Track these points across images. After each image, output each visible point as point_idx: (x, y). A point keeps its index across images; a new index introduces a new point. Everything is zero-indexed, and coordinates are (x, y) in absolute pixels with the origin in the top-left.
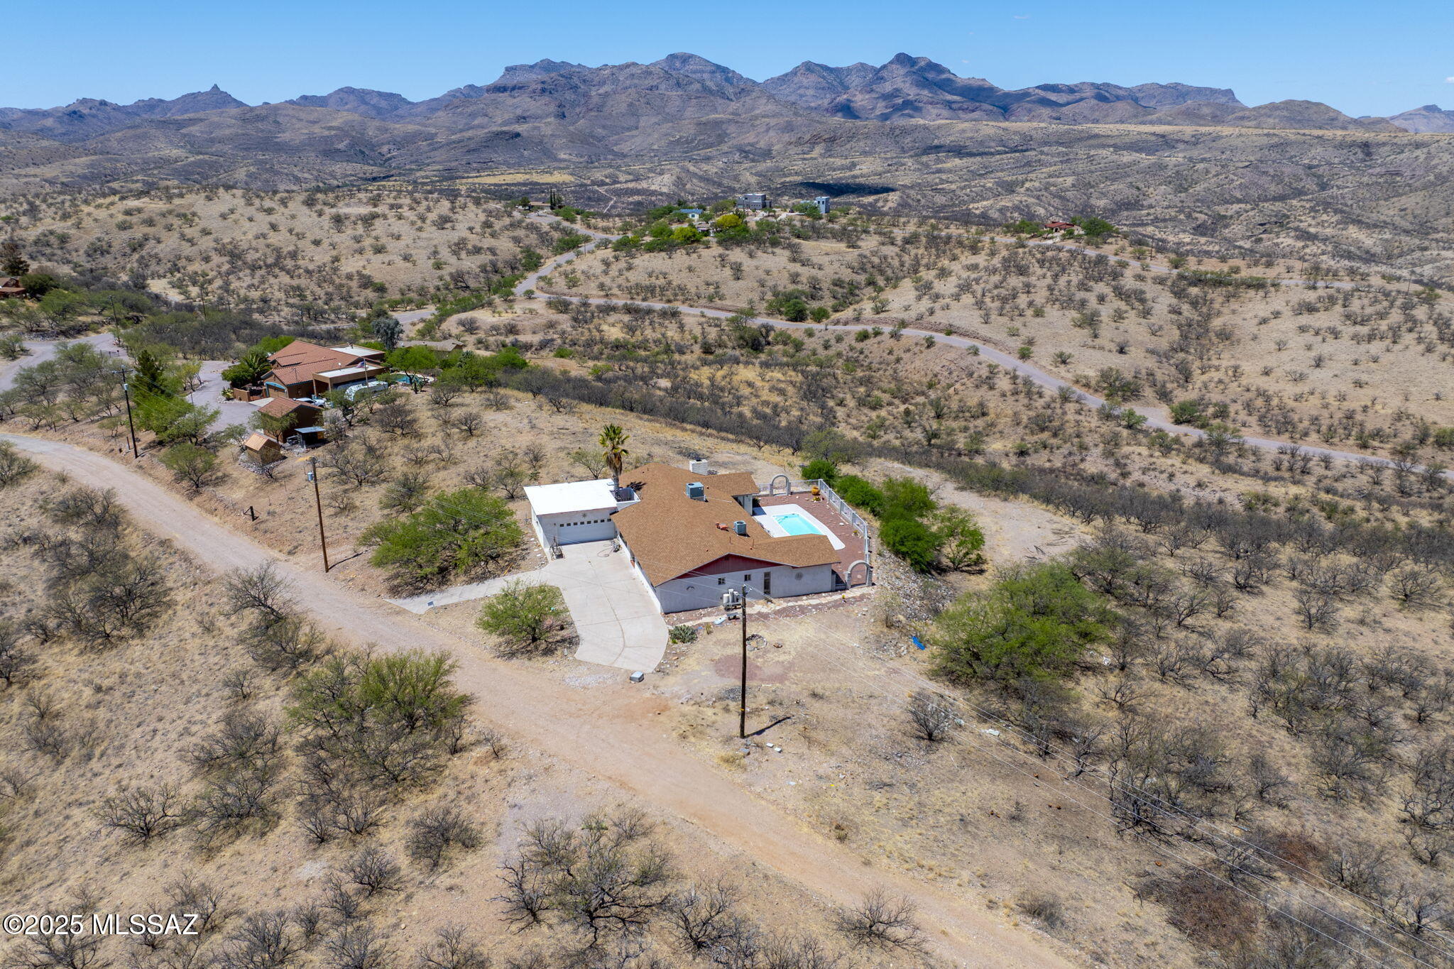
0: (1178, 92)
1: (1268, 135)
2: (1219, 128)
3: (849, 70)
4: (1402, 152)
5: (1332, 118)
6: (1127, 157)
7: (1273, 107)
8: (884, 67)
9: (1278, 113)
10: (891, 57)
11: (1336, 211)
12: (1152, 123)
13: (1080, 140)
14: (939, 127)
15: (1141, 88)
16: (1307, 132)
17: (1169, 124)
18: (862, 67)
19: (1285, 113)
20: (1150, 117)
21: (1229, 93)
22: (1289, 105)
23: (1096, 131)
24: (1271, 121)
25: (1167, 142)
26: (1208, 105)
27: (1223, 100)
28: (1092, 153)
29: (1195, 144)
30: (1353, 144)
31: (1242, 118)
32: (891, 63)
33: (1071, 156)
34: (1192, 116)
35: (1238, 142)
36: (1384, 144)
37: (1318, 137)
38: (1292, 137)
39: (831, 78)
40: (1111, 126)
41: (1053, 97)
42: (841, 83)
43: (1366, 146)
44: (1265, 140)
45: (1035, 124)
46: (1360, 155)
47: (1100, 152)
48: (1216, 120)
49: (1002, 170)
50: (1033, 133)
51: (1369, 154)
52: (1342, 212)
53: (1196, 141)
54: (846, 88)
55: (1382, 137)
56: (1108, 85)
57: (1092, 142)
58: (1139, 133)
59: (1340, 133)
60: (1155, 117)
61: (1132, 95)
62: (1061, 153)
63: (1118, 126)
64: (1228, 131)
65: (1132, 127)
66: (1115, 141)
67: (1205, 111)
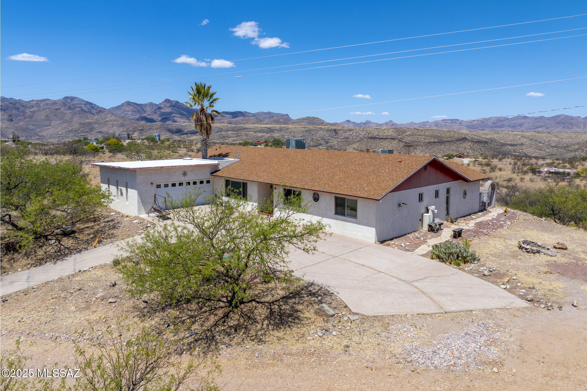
0: (270, 115)
1: (304, 127)
2: (288, 125)
3: (146, 105)
4: (346, 132)
5: (322, 123)
7: (304, 119)
8: (160, 104)
9: (305, 121)
10: (163, 100)
12: (264, 124)
13: (241, 129)
14: (186, 125)
15: (258, 113)
16: (316, 126)
17: (270, 124)
18: (151, 104)
19: (308, 121)
20: (263, 122)
21: (287, 115)
22: (308, 118)
23: (246, 127)
24: (303, 123)
25: (271, 130)
26: (282, 118)
27: (286, 117)
28: (247, 133)
29: (281, 131)
30: (331, 130)
31: (294, 123)
32: (163, 102)
33: (240, 134)
34: (277, 122)
35: (295, 130)
36: (340, 130)
37: (320, 128)
38: (312, 128)
39: (138, 108)
40: (251, 125)
41: (227, 116)
42: (143, 110)
43: (335, 130)
44: (304, 129)
45: (223, 124)
46: (334, 134)
47: (249, 133)
48: (285, 123)
50: (223, 127)
51: (336, 133)
53: (281, 130)
54: (145, 112)
55: (339, 128)
56: (246, 112)
57: (245, 130)
58: (261, 127)
59: (326, 127)
60: (265, 122)
61: (254, 115)
62: (235, 133)
63: (253, 125)
64: (290, 126)
65: (258, 125)
66: (254, 130)
67: (281, 120)
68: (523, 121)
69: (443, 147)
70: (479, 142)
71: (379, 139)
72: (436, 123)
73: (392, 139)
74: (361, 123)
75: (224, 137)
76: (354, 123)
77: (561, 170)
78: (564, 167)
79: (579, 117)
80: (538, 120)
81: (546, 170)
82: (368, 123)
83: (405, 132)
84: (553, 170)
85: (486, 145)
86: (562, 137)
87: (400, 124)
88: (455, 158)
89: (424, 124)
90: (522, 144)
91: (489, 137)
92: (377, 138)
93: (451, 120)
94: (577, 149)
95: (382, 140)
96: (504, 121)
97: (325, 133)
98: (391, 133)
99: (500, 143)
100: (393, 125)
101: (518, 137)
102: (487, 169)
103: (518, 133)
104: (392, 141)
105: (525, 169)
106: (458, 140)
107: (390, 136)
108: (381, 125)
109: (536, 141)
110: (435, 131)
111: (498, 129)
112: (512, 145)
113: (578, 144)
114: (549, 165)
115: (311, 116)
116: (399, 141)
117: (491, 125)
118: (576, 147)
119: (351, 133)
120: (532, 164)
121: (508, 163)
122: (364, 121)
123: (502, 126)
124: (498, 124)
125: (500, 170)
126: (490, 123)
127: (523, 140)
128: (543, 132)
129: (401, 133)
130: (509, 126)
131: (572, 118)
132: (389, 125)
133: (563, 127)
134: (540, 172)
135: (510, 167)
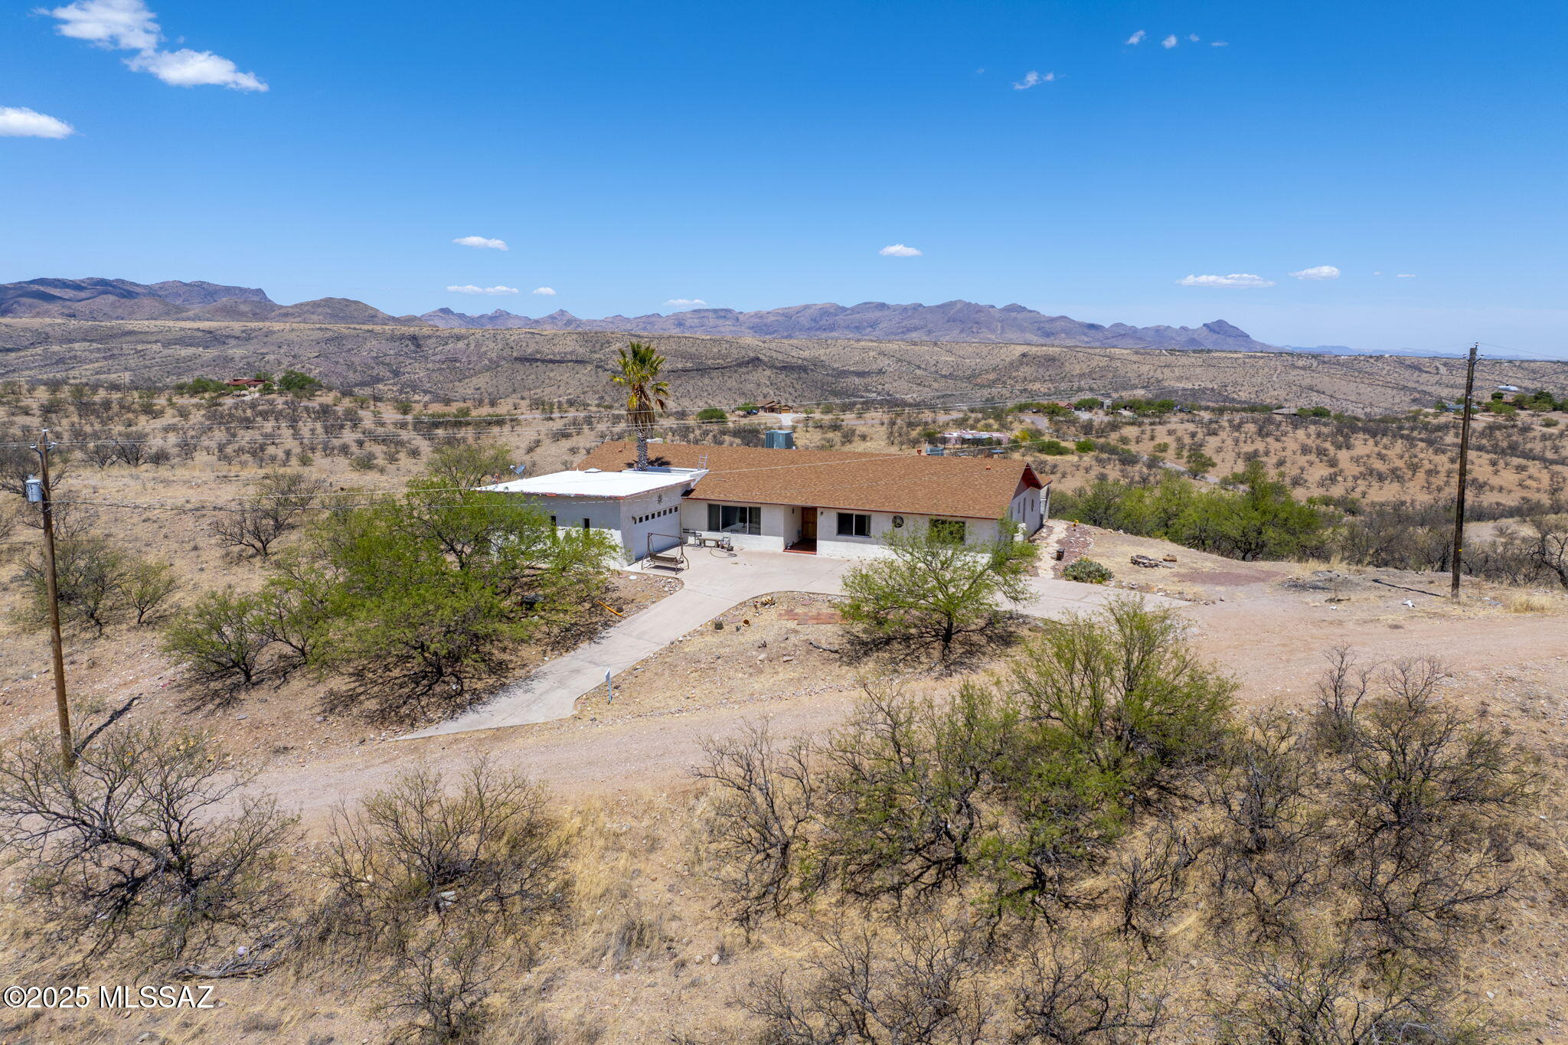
0: (206, 292)
1: (320, 329)
2: (268, 324)
4: (447, 344)
5: (373, 316)
6: (185, 352)
7: (315, 305)
9: (320, 310)
11: (426, 392)
12: (189, 319)
13: (115, 336)
15: (163, 286)
16: (357, 326)
17: (208, 320)
19: (328, 311)
20: (185, 315)
21: (260, 292)
22: (328, 302)
23: (130, 327)
24: (315, 317)
25: (213, 338)
26: (245, 302)
27: (256, 299)
28: (139, 347)
29: (248, 339)
30: (402, 337)
31: (286, 315)
33: (115, 352)
34: (231, 312)
35: (293, 336)
36: (430, 337)
37: (368, 331)
38: (346, 331)
40: (146, 323)
41: (56, 292)
43: (414, 338)
44: (319, 335)
45: (48, 320)
46: (413, 348)
47: (149, 346)
48: (256, 316)
49: (31, 369)
50: (48, 329)
51: (419, 346)
52: (430, 392)
53: (247, 337)
55: (426, 331)
56: (123, 282)
57: (128, 338)
58: (182, 329)
59: (387, 327)
60: (191, 313)
61: (152, 292)
62: (99, 350)
63: (153, 322)
64: (277, 326)
65: (171, 324)
66: (160, 337)
67: (243, 308)
68: (878, 314)
69: (707, 381)
70: (787, 368)
71: (543, 361)
72: (679, 321)
73: (577, 362)
74: (482, 316)
75: (61, 361)
76: (462, 316)
77: (985, 435)
78: (988, 428)
79: (993, 307)
80: (910, 313)
81: (955, 435)
82: (499, 316)
83: (608, 342)
84: (969, 435)
85: (803, 375)
86: (961, 353)
87: (588, 321)
88: (761, 413)
89: (650, 320)
90: (880, 372)
91: (806, 354)
92: (537, 360)
93: (715, 311)
94: (994, 382)
95: (551, 365)
96: (836, 315)
97: (385, 346)
98: (569, 345)
99: (834, 369)
100: (569, 322)
101: (872, 354)
102: (836, 436)
103: (871, 344)
104: (578, 367)
105: (914, 434)
106: (739, 365)
107: (572, 353)
108: (537, 322)
109: (909, 363)
110: (683, 341)
111: (824, 335)
112: (860, 374)
113: (994, 369)
114: (961, 423)
115: (339, 296)
116: (598, 367)
117: (807, 325)
118: (992, 376)
119: (461, 345)
120: (926, 423)
121: (877, 422)
122: (490, 312)
123: (832, 328)
124: (823, 322)
125: (864, 438)
126: (804, 321)
127: (883, 362)
128: (922, 343)
129: (598, 346)
130: (848, 327)
131: (978, 309)
132: (560, 324)
133: (962, 331)
134: (945, 441)
135: (883, 431)
